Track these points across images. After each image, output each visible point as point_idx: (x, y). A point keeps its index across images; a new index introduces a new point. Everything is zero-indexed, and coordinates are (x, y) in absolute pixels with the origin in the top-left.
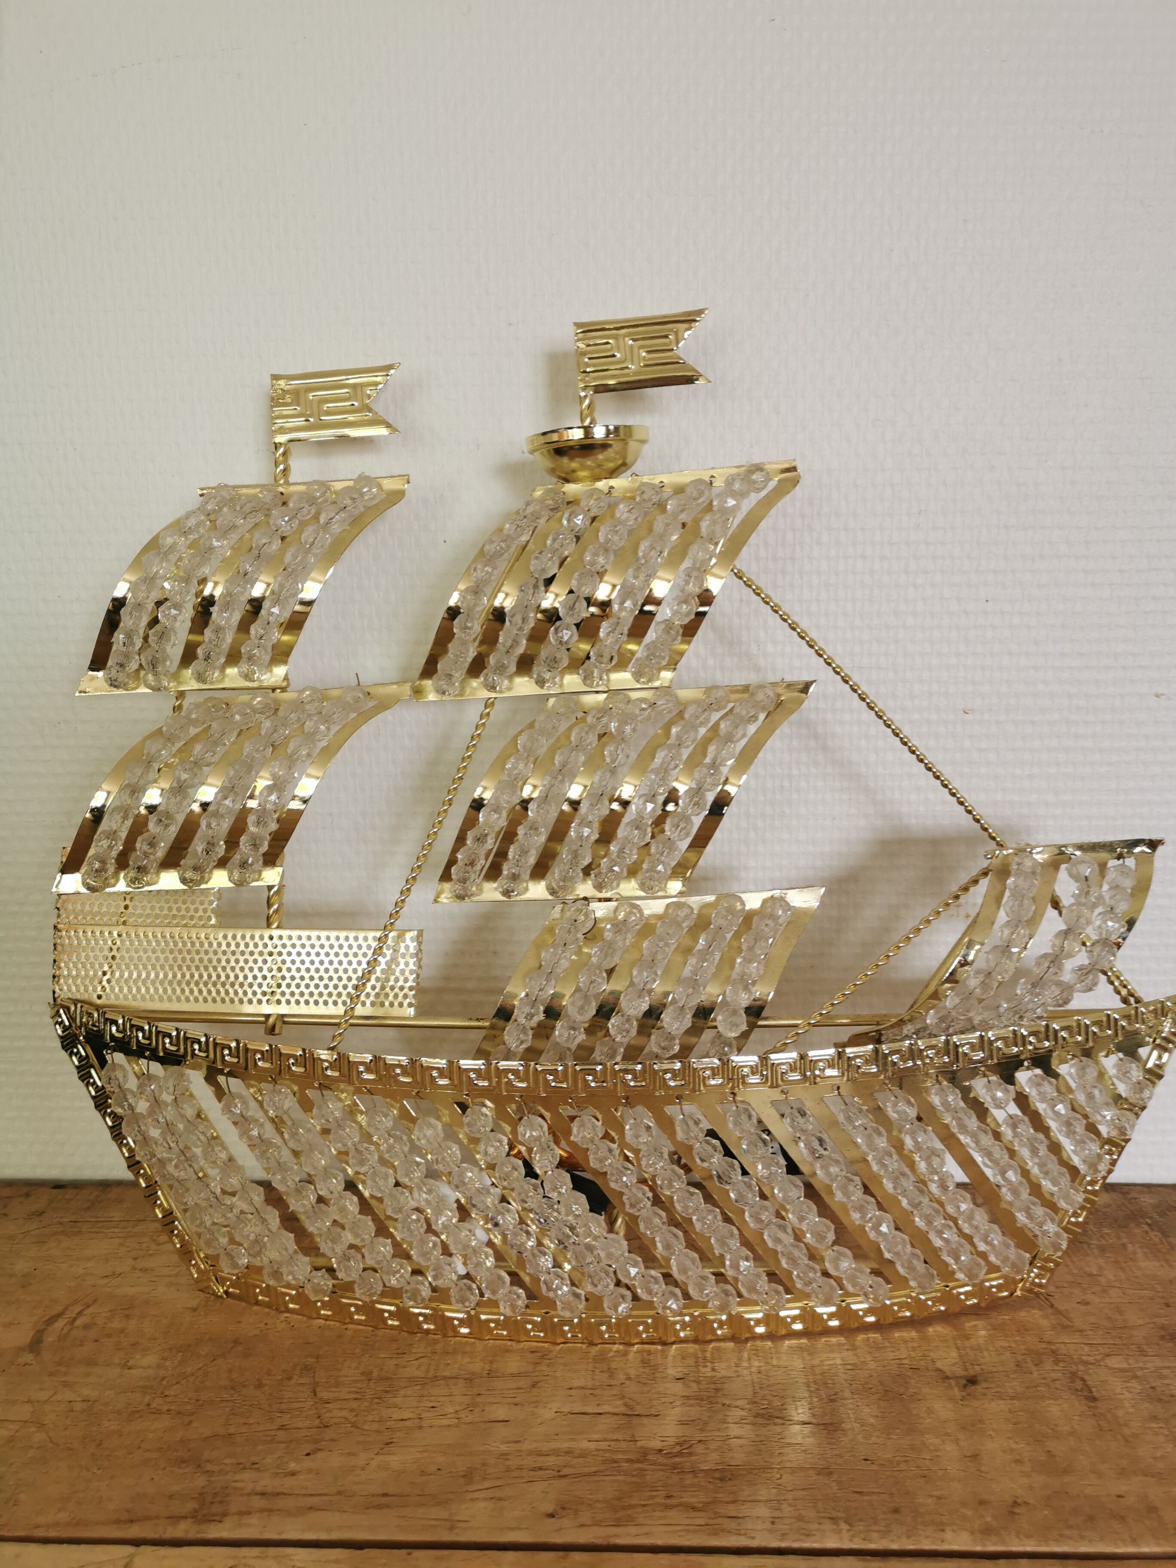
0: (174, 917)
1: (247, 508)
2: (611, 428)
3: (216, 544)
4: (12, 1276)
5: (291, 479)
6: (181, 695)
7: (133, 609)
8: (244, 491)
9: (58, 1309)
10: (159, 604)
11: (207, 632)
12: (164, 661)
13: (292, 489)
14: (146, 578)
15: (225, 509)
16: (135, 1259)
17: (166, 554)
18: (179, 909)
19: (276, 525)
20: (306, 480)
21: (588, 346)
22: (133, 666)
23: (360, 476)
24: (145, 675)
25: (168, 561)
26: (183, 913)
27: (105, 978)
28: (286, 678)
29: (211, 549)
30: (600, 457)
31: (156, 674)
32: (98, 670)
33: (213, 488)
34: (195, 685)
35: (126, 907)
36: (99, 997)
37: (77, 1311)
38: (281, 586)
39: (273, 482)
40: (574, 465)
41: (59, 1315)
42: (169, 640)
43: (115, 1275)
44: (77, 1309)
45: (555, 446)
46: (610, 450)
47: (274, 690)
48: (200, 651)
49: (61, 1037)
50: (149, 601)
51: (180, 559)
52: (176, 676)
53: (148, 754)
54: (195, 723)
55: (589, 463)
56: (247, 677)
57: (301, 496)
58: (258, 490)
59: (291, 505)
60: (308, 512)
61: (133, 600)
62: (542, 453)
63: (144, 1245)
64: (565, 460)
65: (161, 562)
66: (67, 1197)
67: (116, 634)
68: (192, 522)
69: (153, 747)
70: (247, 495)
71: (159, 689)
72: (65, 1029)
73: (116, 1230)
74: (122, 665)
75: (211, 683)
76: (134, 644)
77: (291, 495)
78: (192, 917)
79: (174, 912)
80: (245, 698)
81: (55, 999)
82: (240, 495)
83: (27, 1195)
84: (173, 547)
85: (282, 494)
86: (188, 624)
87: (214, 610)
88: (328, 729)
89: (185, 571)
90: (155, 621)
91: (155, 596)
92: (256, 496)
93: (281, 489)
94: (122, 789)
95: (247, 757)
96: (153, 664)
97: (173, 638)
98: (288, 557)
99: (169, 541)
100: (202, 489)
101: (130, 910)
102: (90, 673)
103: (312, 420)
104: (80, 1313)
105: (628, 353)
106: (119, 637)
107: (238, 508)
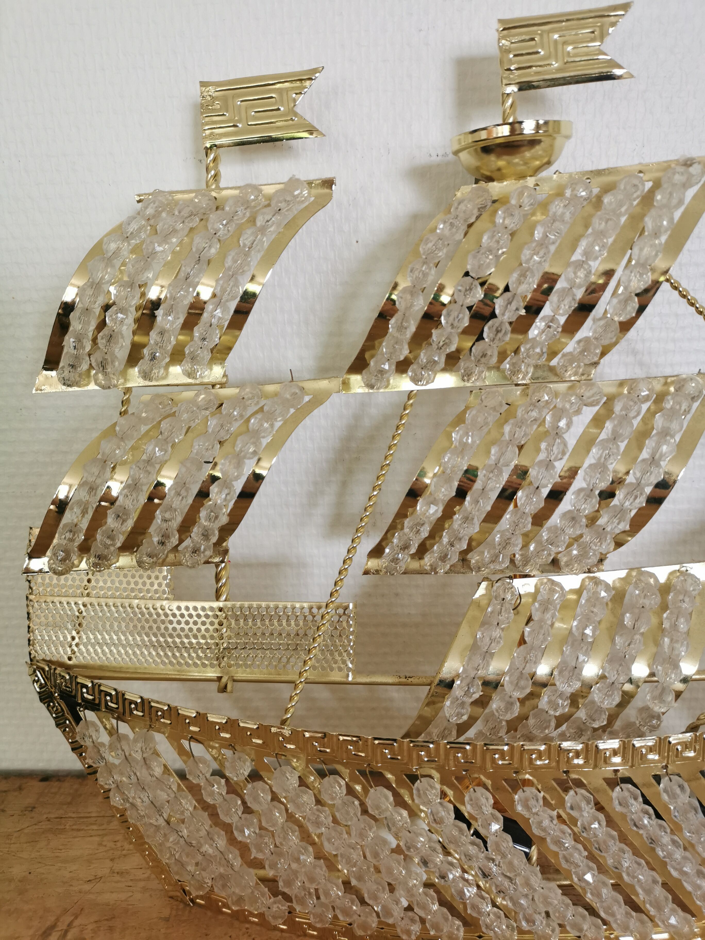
0: (132, 590)
1: (185, 213)
2: (541, 122)
3: (159, 249)
4: (10, 880)
5: (222, 185)
6: (128, 390)
7: (81, 314)
8: (179, 196)
9: (51, 919)
10: (107, 308)
11: (153, 334)
12: (113, 362)
13: (225, 193)
14: (93, 283)
15: (164, 215)
16: (112, 860)
17: (110, 259)
18: (136, 583)
19: (213, 229)
20: (239, 185)
21: (512, 43)
22: (85, 367)
23: (291, 179)
24: (96, 374)
25: (113, 266)
26: (140, 586)
27: (74, 643)
28: (225, 375)
29: (154, 253)
30: (528, 154)
31: (105, 374)
32: (52, 370)
33: (149, 194)
34: (142, 382)
35: (89, 581)
36: (70, 659)
37: (67, 923)
38: (223, 290)
39: (204, 186)
40: (501, 163)
41: (53, 927)
42: (117, 343)
43: (98, 879)
44: (68, 919)
45: (483, 144)
46: (538, 147)
47: (213, 386)
48: (146, 351)
49: (39, 693)
50: (97, 305)
51: (124, 264)
52: (123, 374)
53: (103, 454)
54: (144, 421)
55: (516, 160)
56: (189, 375)
57: (237, 200)
58: (194, 195)
59: (227, 209)
60: (243, 215)
61: (80, 305)
62: (469, 152)
63: (119, 844)
64: (492, 158)
65: (106, 266)
66: (53, 790)
67: (66, 338)
68: (134, 227)
69: (107, 447)
70: (184, 200)
71: (109, 388)
72: (41, 687)
73: (95, 827)
74: (73, 366)
75: (157, 380)
76: (84, 348)
77: (226, 199)
78: (148, 591)
79: (132, 586)
80: (189, 394)
81: (31, 660)
82: (177, 203)
83: (20, 788)
84: (117, 253)
85: (216, 198)
86: (134, 326)
87: (159, 313)
88: (272, 426)
89: (129, 276)
90: (102, 325)
91: (101, 301)
92: (192, 200)
93: (214, 194)
94: (81, 485)
95: (197, 454)
96: (103, 366)
97: (121, 340)
98: (229, 262)
99: (113, 246)
100: (139, 196)
101: (93, 583)
102: (45, 372)
103: (240, 126)
104: (70, 925)
105: (552, 49)
106: (69, 341)
107: (176, 213)
